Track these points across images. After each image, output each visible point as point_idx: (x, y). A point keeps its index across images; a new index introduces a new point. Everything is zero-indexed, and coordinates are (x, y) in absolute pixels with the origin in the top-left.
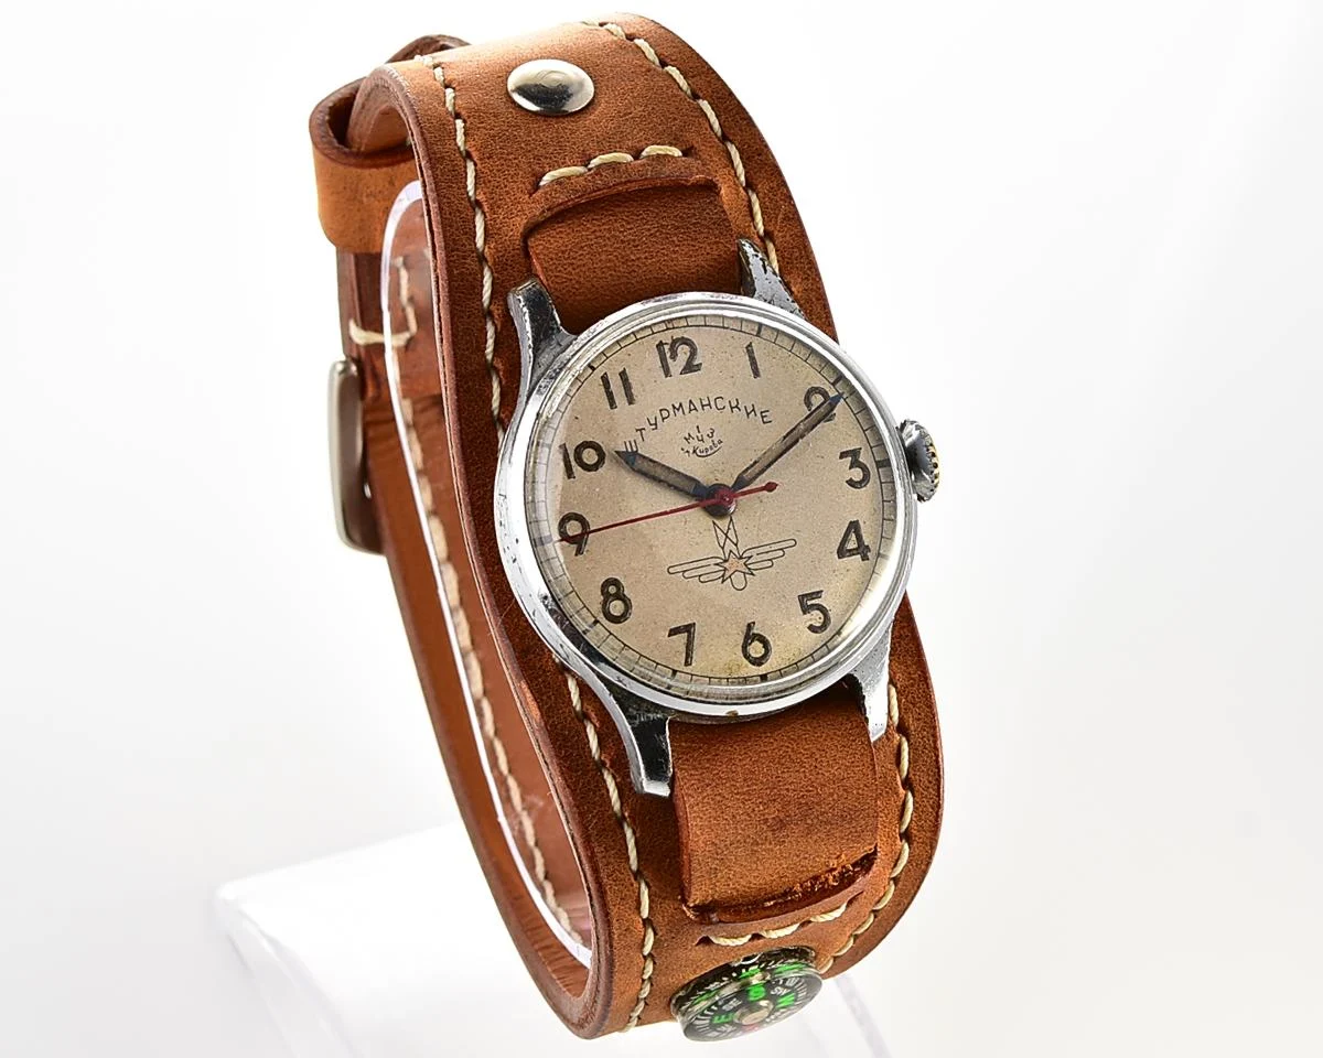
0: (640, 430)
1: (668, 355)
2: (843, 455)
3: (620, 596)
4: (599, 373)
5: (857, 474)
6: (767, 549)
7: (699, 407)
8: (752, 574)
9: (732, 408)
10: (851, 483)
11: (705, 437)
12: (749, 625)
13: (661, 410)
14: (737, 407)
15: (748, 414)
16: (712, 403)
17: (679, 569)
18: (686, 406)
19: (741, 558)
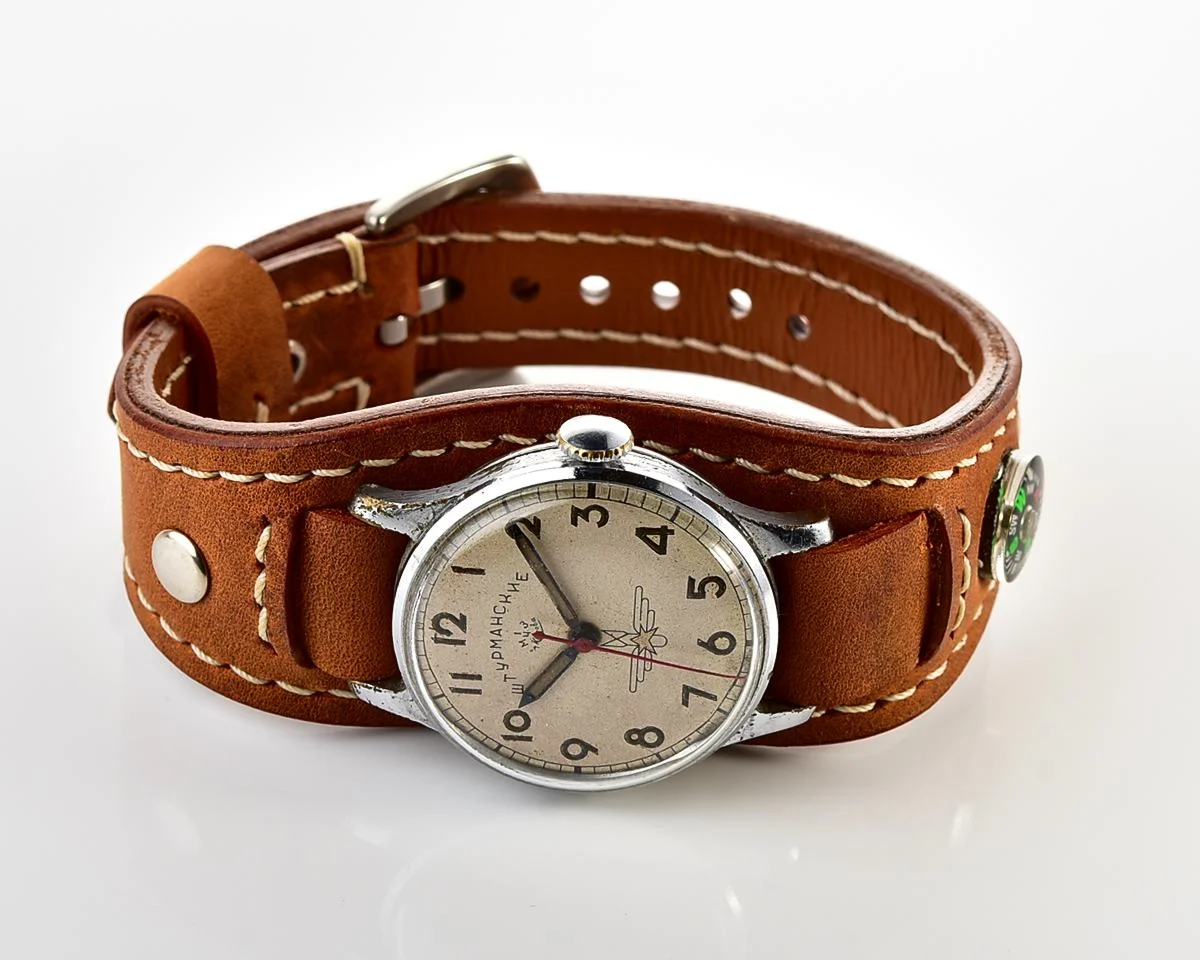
0: (505, 678)
1: (446, 637)
2: (574, 522)
3: (641, 733)
4: (448, 692)
5: (595, 516)
6: (638, 611)
7: (498, 627)
8: (656, 629)
9: (506, 601)
10: (602, 523)
11: (525, 630)
12: (699, 644)
13: (493, 657)
14: (506, 598)
15: (516, 590)
16: (498, 616)
17: (634, 683)
18: (495, 637)
19: (639, 634)
